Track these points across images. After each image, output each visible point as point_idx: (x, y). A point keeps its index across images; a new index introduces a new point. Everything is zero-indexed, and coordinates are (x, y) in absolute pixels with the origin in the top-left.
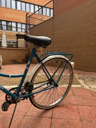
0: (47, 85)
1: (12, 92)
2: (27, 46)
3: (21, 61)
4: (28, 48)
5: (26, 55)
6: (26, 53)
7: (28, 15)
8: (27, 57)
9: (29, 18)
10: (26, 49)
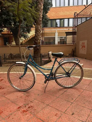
0: (65, 75)
1: (48, 76)
2: (74, 42)
3: (68, 55)
4: (75, 44)
5: (73, 49)
6: (73, 48)
7: (76, 14)
8: (73, 51)
9: (77, 16)
10: (73, 44)
